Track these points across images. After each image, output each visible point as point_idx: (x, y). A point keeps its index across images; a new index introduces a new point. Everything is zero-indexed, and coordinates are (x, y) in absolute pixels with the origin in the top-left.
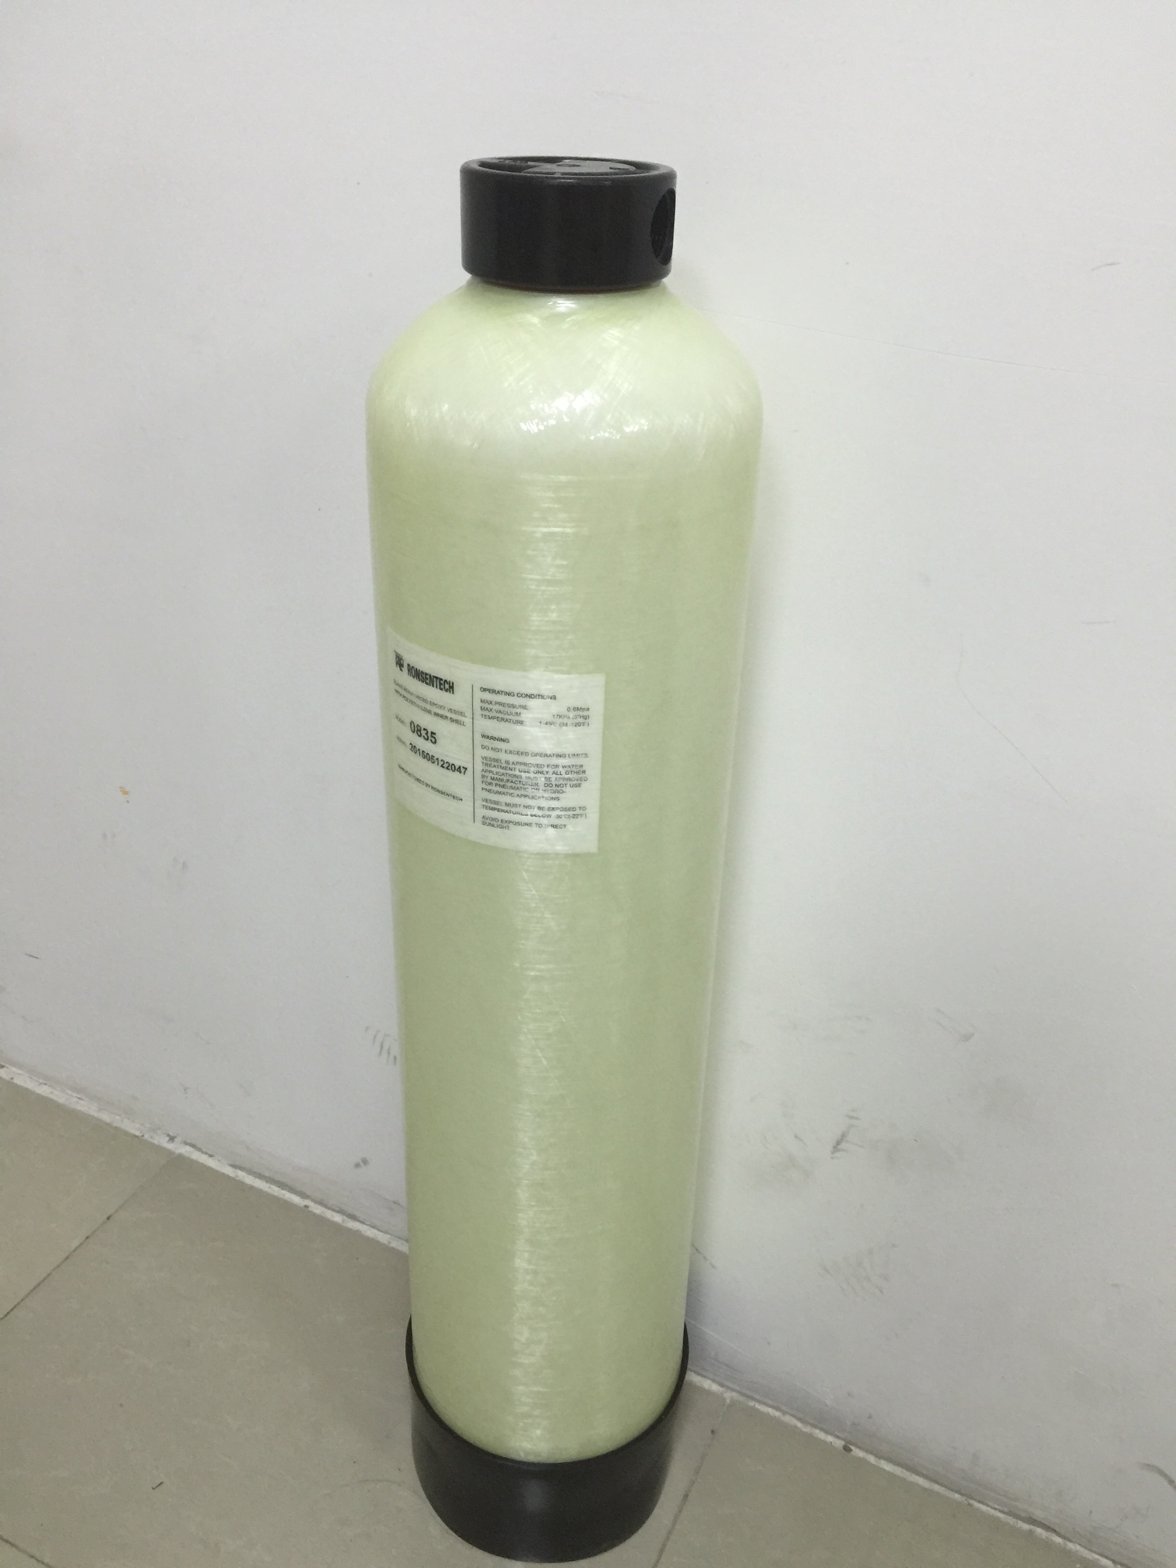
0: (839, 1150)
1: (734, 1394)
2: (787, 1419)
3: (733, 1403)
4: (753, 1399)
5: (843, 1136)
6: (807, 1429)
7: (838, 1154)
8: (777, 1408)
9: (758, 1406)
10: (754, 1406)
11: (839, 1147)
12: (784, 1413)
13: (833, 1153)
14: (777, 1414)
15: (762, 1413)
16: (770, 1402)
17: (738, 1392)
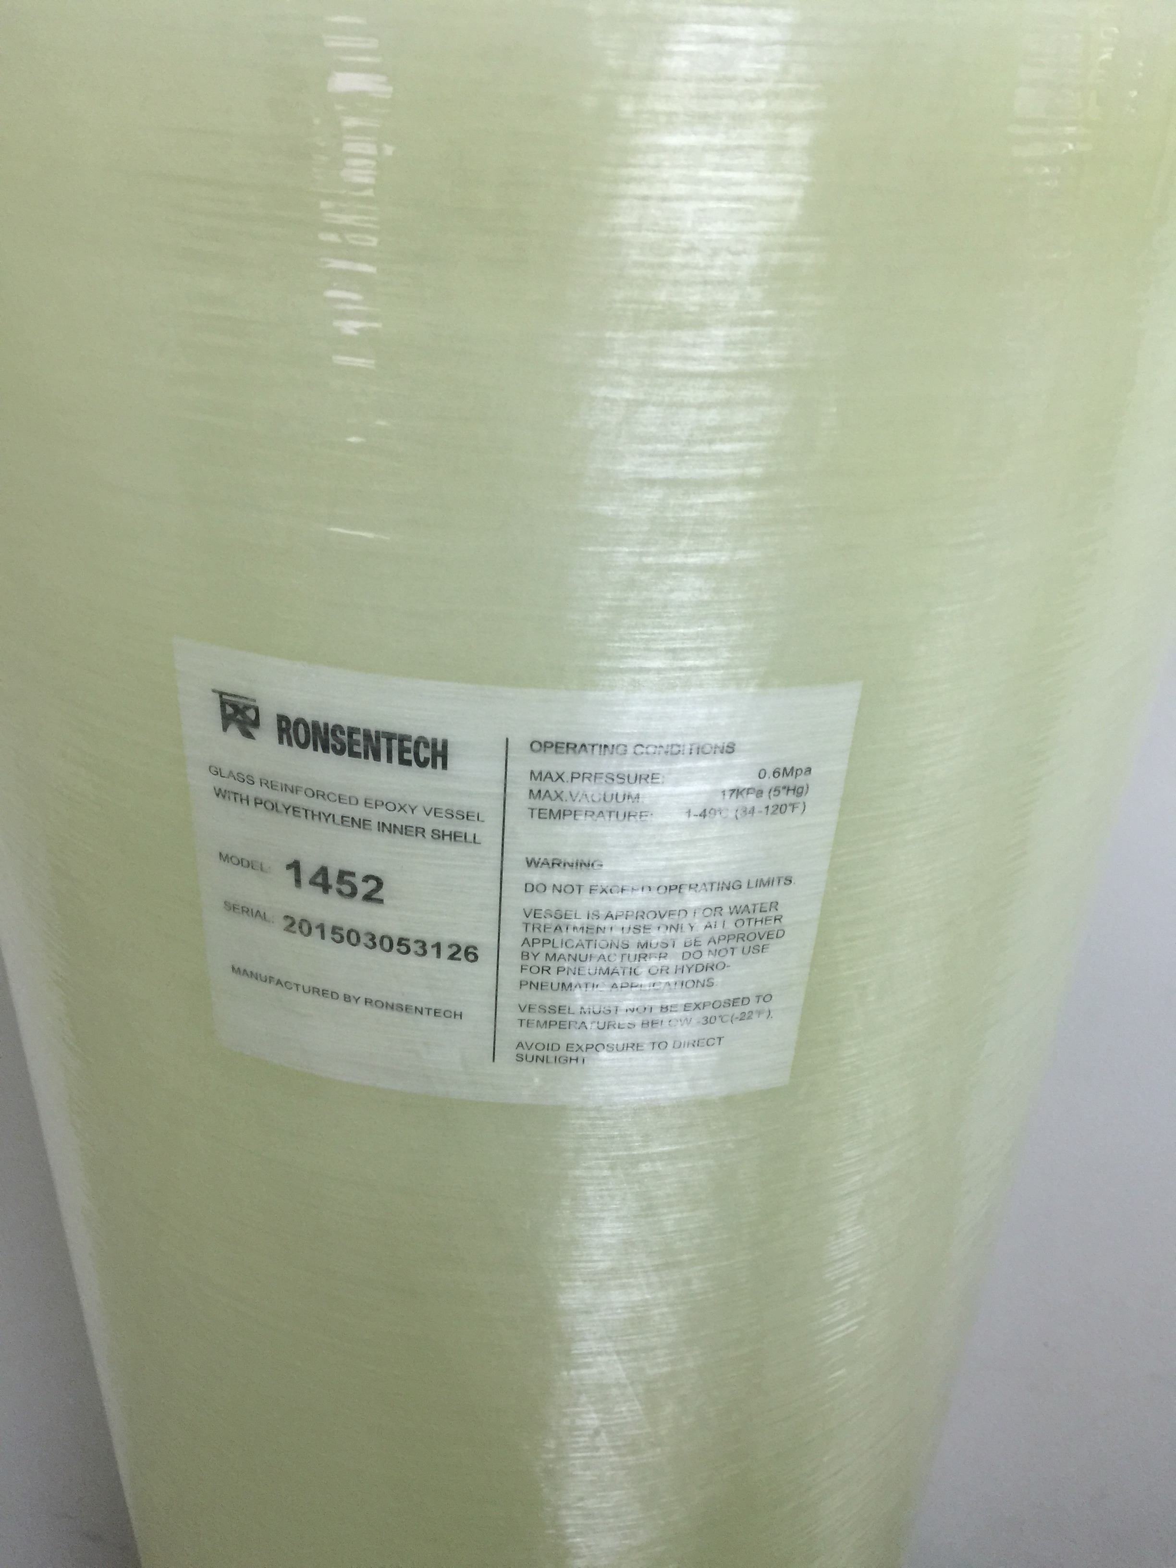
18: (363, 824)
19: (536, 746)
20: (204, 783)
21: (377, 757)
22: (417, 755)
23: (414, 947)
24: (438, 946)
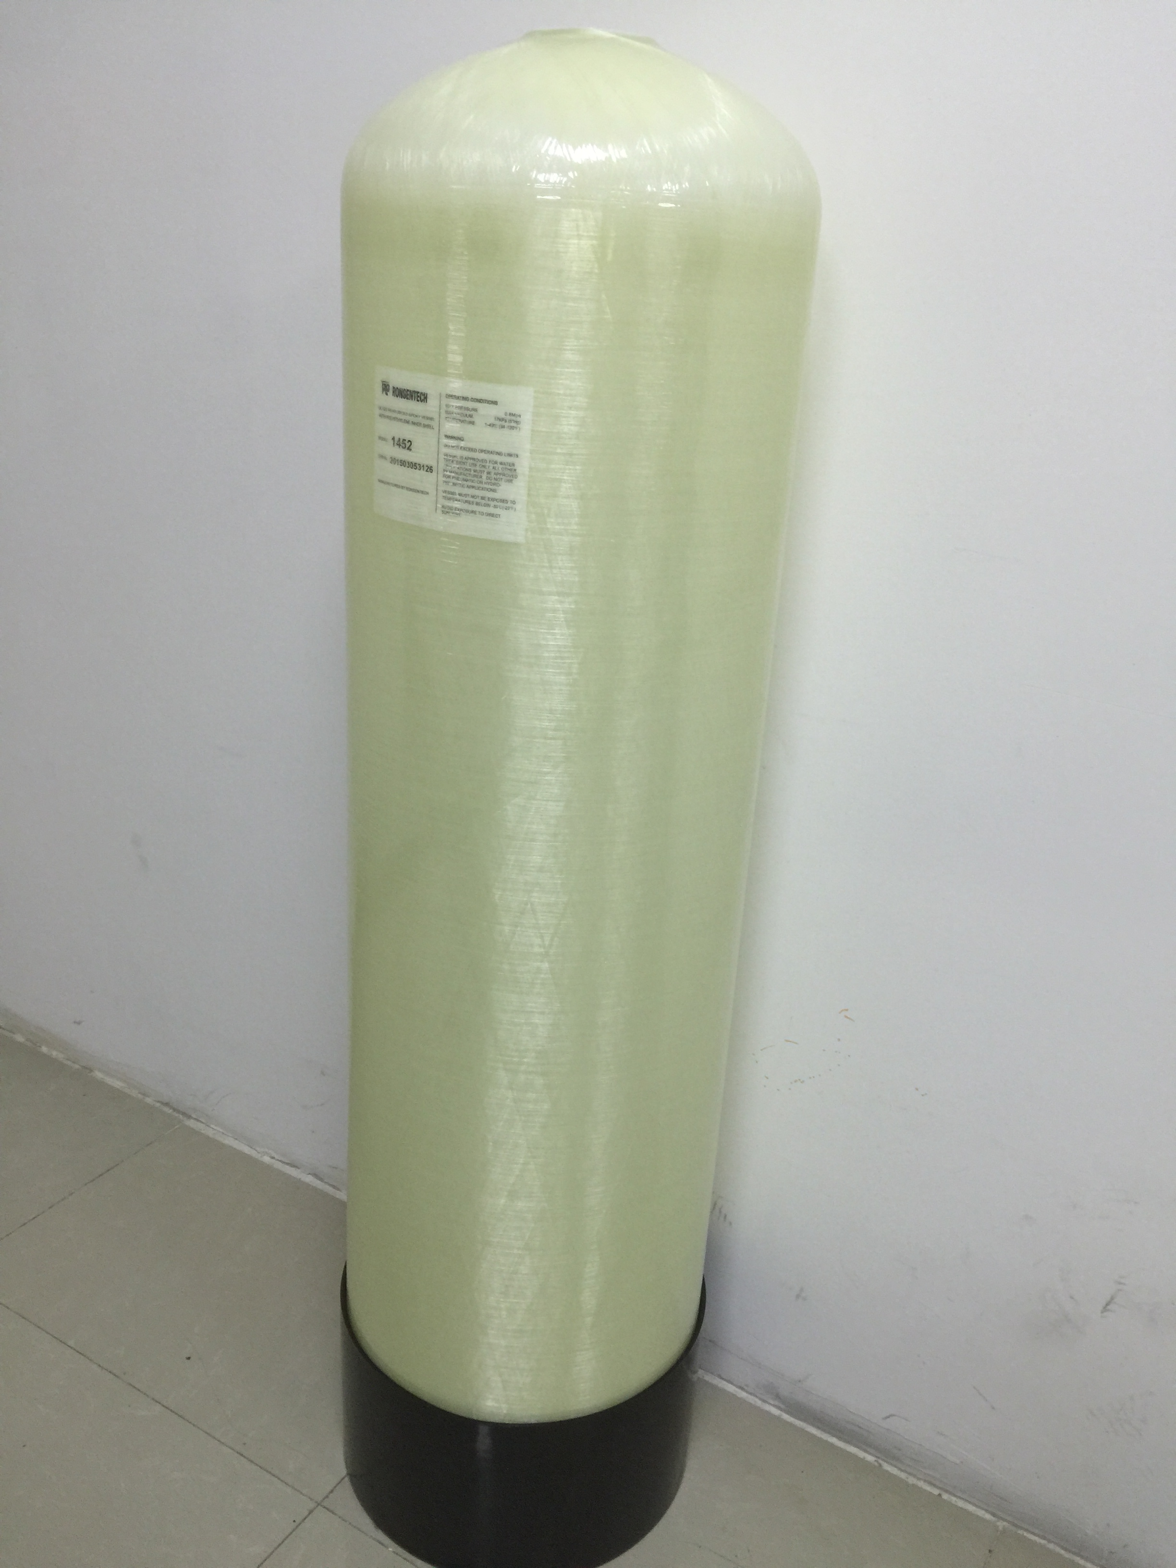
0: (1108, 1310)
1: (1005, 1523)
2: (1051, 1546)
3: (1004, 1531)
4: (1022, 1528)
5: (1112, 1298)
6: (1067, 1555)
7: (1105, 1314)
8: (1044, 1538)
9: (1025, 1534)
10: (1023, 1534)
11: (1109, 1307)
12: (1050, 1541)
13: (1102, 1312)
14: (1043, 1542)
15: (1029, 1540)
16: (1036, 1531)
17: (1009, 1522)
18: (408, 422)
19: (447, 396)
20: (377, 412)
21: (412, 399)
22: (421, 398)
23: (418, 467)
24: (423, 466)
